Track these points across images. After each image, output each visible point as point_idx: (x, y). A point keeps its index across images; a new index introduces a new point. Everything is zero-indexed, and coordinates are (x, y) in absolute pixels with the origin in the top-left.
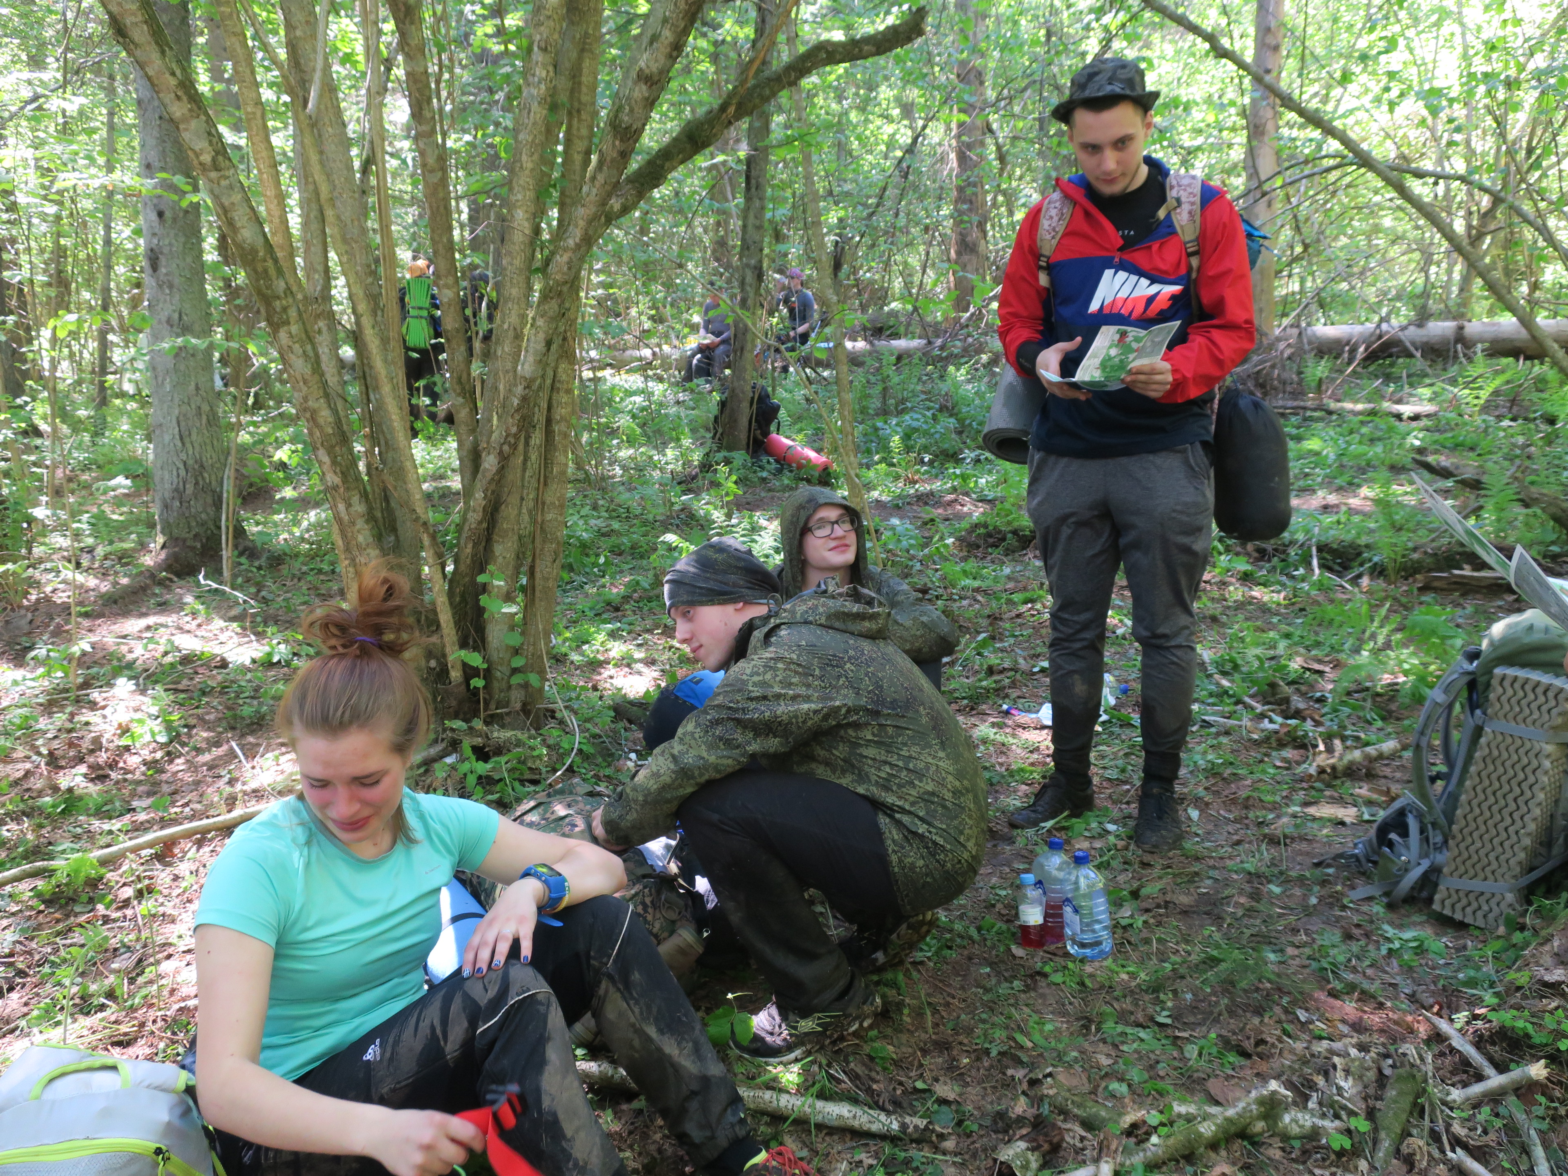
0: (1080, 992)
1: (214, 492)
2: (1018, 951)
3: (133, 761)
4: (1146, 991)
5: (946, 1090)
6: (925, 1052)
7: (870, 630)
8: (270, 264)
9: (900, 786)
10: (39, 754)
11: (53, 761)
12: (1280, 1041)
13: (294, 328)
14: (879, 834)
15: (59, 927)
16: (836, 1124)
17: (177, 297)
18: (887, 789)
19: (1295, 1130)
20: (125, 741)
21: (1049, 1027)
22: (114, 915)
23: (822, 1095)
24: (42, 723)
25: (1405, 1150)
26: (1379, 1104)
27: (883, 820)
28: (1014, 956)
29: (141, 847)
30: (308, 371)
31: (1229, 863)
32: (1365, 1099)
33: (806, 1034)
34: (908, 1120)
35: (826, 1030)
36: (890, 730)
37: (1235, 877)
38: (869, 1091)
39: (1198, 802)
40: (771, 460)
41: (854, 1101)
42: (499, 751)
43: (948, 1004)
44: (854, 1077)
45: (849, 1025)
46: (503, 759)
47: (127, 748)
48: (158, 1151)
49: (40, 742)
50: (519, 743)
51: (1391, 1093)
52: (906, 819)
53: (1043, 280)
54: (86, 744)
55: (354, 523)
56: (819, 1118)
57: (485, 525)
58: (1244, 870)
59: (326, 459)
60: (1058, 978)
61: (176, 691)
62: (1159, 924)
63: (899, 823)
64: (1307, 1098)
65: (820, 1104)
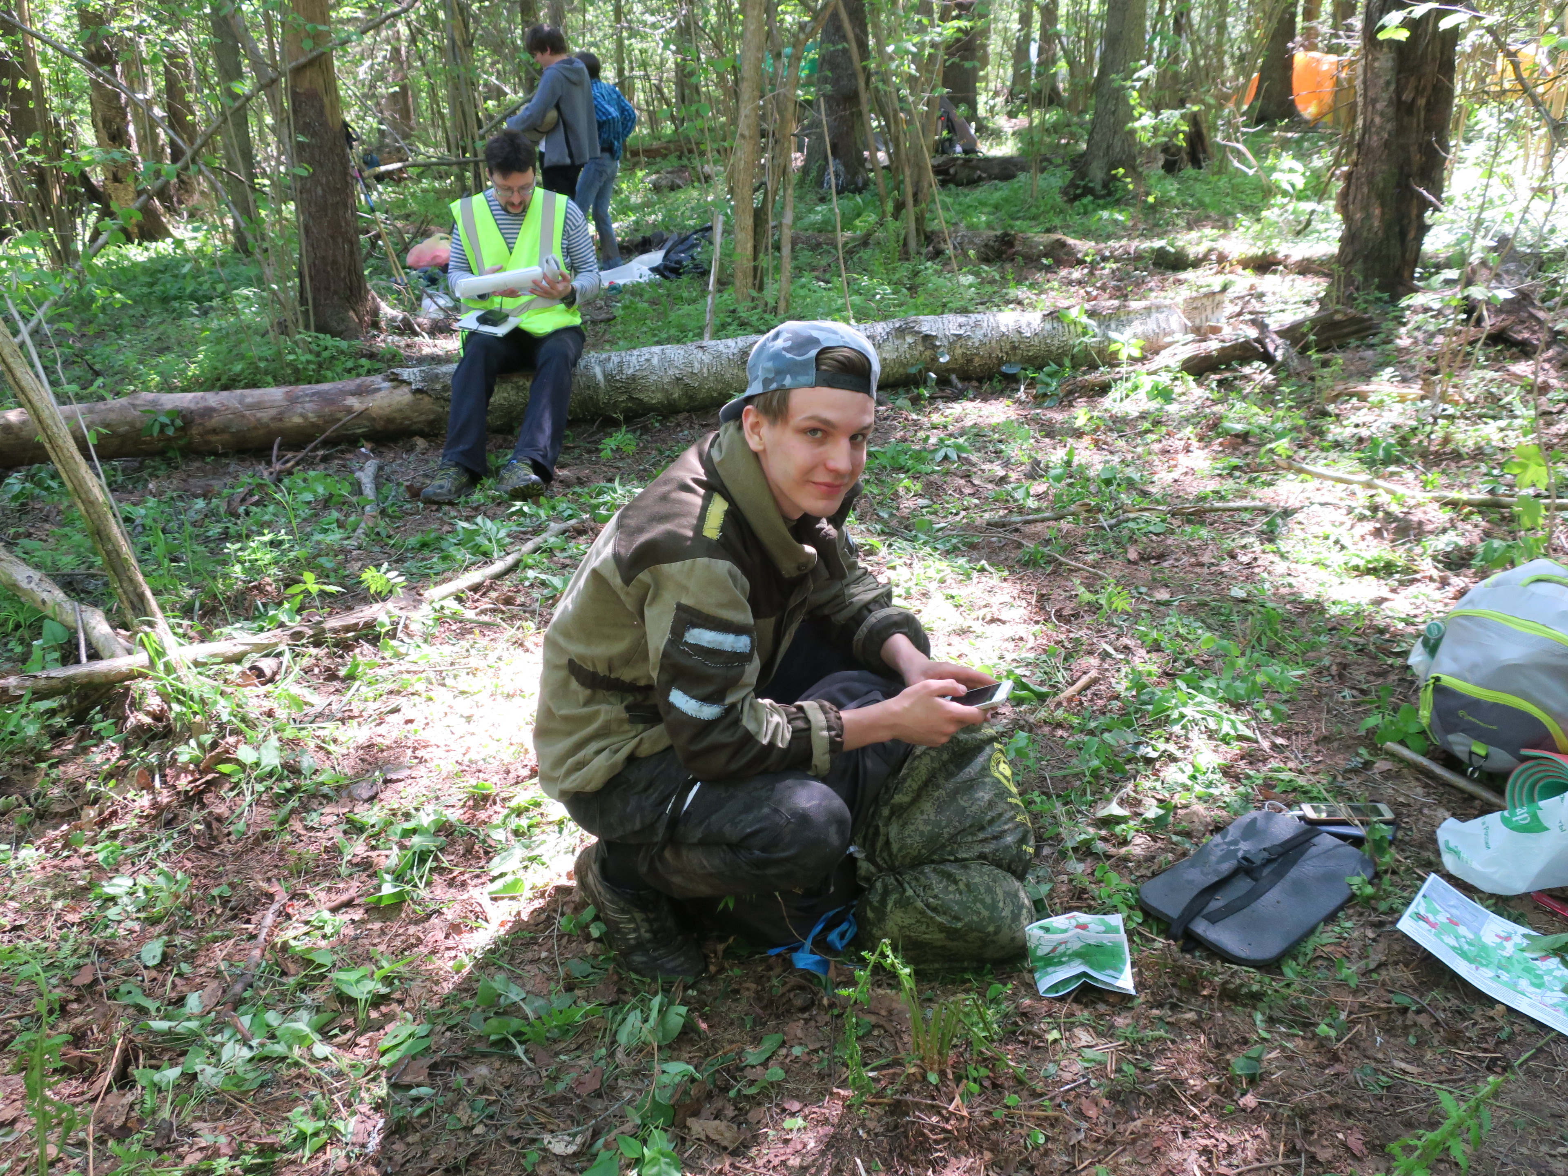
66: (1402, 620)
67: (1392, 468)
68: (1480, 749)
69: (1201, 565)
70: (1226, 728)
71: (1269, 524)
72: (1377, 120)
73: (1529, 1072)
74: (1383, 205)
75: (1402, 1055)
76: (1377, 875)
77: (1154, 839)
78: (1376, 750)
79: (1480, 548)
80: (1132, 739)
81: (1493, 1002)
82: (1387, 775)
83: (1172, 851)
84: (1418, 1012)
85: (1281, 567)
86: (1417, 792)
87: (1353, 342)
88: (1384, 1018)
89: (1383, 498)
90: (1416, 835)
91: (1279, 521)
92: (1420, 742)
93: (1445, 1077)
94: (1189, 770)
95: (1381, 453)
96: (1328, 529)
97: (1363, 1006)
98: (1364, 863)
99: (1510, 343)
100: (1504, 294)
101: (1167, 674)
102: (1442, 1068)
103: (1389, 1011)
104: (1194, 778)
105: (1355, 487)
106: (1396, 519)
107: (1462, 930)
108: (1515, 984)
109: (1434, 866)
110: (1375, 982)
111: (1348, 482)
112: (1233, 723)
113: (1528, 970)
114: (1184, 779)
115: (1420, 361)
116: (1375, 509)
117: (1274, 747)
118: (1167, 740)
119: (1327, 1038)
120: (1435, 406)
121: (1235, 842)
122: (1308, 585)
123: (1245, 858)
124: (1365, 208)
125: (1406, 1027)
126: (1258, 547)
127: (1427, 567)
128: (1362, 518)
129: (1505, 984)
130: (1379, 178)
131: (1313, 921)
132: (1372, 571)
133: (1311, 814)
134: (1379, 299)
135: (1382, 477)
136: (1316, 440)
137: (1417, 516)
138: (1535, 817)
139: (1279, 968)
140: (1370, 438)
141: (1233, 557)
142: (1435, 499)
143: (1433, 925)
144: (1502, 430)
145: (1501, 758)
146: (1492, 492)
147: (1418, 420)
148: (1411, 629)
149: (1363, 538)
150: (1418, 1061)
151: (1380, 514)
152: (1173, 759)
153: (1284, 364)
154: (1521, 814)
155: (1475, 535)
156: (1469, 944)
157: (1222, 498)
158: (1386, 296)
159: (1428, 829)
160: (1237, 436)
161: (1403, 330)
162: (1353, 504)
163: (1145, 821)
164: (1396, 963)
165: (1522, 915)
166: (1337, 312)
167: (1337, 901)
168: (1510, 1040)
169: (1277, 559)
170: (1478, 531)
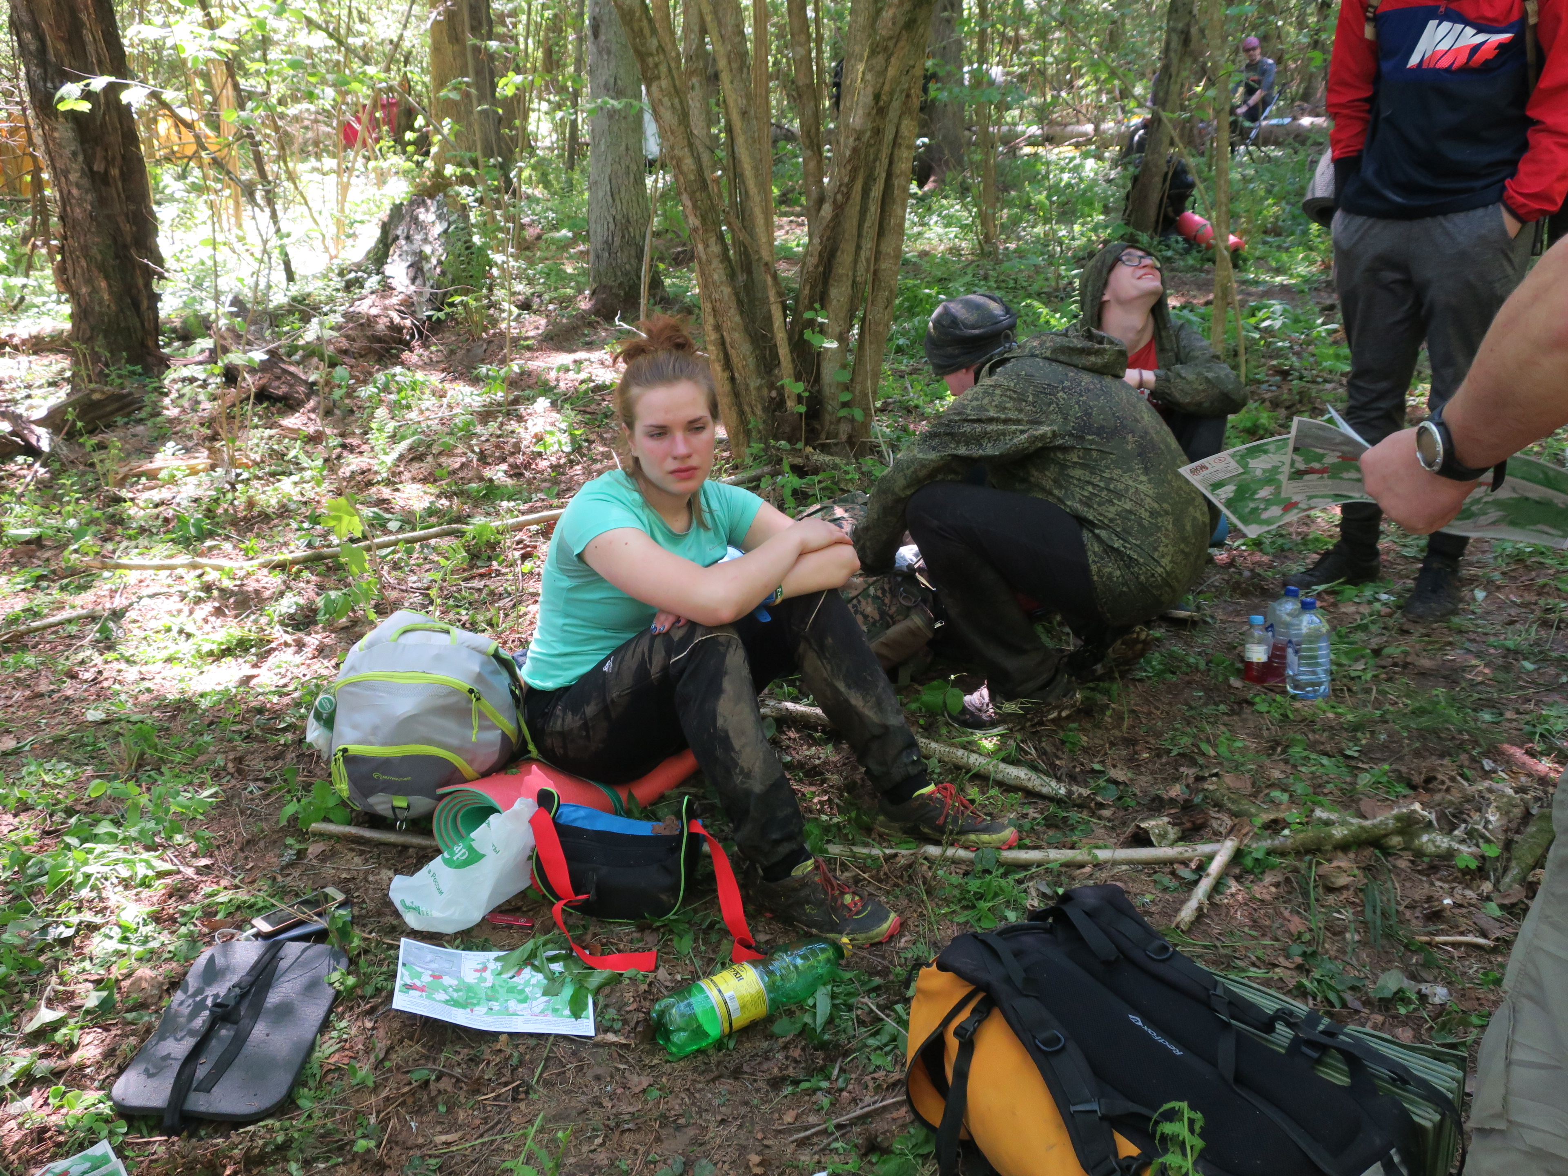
0: (1281, 721)
1: (637, 245)
2: (1235, 682)
3: (543, 464)
4: (1346, 730)
5: (1119, 774)
6: (1112, 744)
7: (1095, 364)
8: (645, 23)
9: (1100, 504)
10: (473, 451)
11: (483, 458)
12: (1453, 779)
13: (664, 83)
14: (1082, 547)
15: (465, 574)
16: (1013, 783)
17: (613, 64)
18: (1090, 506)
19: (1431, 849)
20: (538, 448)
21: (1239, 744)
22: (504, 570)
23: (1008, 760)
24: (479, 429)
25: (1530, 878)
26: (1517, 837)
27: (1086, 535)
28: (1230, 686)
29: (530, 523)
30: (674, 121)
31: (1492, 639)
32: (1506, 831)
33: (1009, 714)
34: (1075, 788)
35: (1027, 713)
36: (1094, 454)
37: (1492, 651)
38: (1053, 766)
39: (1490, 586)
40: (1180, 239)
41: (1034, 768)
42: (816, 472)
43: (1150, 713)
44: (1042, 753)
45: (1048, 712)
46: (816, 478)
47: (540, 454)
48: (471, 691)
49: (474, 442)
50: (835, 467)
51: (1532, 829)
52: (1103, 534)
53: (1369, 32)
54: (508, 448)
55: (710, 262)
56: (999, 777)
57: (821, 269)
58: (1503, 646)
59: (688, 203)
60: (1262, 707)
61: (585, 412)
62: (1390, 679)
63: (1098, 537)
64: (1454, 827)
65: (1002, 766)
66: (274, 693)
67: (209, 543)
68: (401, 802)
69: (41, 695)
70: (141, 871)
71: (100, 631)
72: (75, 191)
73: (548, 1084)
74: (107, 277)
75: (439, 1128)
76: (353, 962)
77: (106, 1029)
78: (303, 836)
79: (320, 602)
80: (37, 925)
81: (495, 1035)
82: (323, 857)
83: (133, 1033)
84: (438, 1079)
85: (131, 674)
86: (356, 863)
87: (120, 420)
88: (410, 1101)
89: (211, 576)
90: (370, 906)
91: (111, 625)
92: (341, 813)
93: (483, 1128)
94: (116, 932)
95: (192, 530)
96: (167, 621)
97: (387, 1099)
98: (336, 956)
99: (274, 399)
100: (259, 356)
101: (48, 833)
102: (477, 1122)
103: (412, 1092)
104: (125, 939)
105: (180, 571)
106: (232, 593)
107: (447, 980)
108: (506, 1008)
109: (399, 929)
110: (390, 1070)
111: (171, 568)
112: (147, 862)
113: (511, 990)
114: (113, 945)
115: (193, 428)
116: (208, 588)
117: (199, 871)
118: (79, 910)
119: (369, 1151)
120: (227, 472)
121: (199, 991)
122: (167, 684)
123: (216, 1005)
124: (89, 281)
125: (432, 1100)
126: (98, 659)
127: (278, 634)
128: (198, 601)
129: (499, 1013)
130: (94, 251)
131: (310, 1037)
132: (227, 652)
133: (265, 927)
134: (133, 373)
135: (202, 555)
136: (120, 530)
137: (251, 585)
138: (471, 849)
139: (293, 1102)
140: (176, 517)
141: (73, 676)
142: (264, 566)
143: (422, 989)
144: (296, 483)
145: (421, 803)
146: (310, 545)
147: (216, 489)
148: (286, 700)
149: (206, 621)
150: (454, 1126)
151: (215, 593)
152: (93, 928)
153: (53, 454)
154: (460, 851)
155: (311, 591)
156: (456, 990)
157: (36, 615)
158: (138, 368)
159: (379, 894)
160: (28, 542)
161: (167, 401)
162: (184, 588)
163: (88, 1012)
164: (401, 1041)
165: (486, 940)
166: (93, 391)
167: (325, 1004)
168: (521, 1063)
169: (123, 666)
170: (312, 586)
